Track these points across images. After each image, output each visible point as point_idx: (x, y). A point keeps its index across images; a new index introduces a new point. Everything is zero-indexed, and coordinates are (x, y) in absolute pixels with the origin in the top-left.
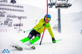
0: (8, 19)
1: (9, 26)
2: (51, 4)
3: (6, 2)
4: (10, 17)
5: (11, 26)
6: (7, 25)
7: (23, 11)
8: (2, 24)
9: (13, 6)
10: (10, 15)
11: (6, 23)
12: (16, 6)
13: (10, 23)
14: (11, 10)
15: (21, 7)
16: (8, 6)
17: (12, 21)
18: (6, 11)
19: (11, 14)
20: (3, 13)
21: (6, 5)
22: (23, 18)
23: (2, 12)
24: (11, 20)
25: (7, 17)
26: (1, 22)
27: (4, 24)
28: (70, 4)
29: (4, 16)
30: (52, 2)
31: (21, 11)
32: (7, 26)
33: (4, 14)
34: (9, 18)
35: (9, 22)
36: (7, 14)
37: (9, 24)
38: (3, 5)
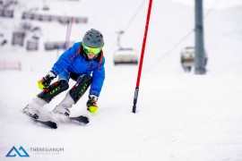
0: (26, 27)
1: (28, 49)
4: (32, 18)
5: (36, 49)
6: (22, 45)
8: (5, 42)
10: (33, 12)
11: (19, 38)
13: (34, 41)
17: (37, 34)
19: (37, 9)
20: (7, 6)
22: (77, 21)
23: (4, 3)
24: (36, 29)
25: (23, 17)
26: (2, 36)
27: (13, 43)
29: (12, 16)
34: (28, 21)
35: (29, 36)
37: (28, 43)
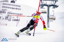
0: (8, 15)
1: (9, 20)
2: (43, 5)
3: (7, 2)
4: (10, 13)
5: (11, 20)
6: (7, 19)
7: (20, 9)
8: (3, 19)
9: (13, 5)
10: (10, 12)
11: (7, 18)
12: (15, 5)
14: (11, 8)
15: (18, 6)
16: (9, 5)
18: (7, 9)
21: (7, 4)
23: (4, 10)
24: (11, 16)
25: (8, 13)
26: (3, 17)
27: (5, 19)
28: (57, 6)
29: (5, 13)
30: (43, 3)
31: (19, 9)
32: (7, 21)
33: (5, 11)
34: (9, 14)
35: (9, 18)
36: (8, 12)
37: (9, 19)
38: (5, 4)
